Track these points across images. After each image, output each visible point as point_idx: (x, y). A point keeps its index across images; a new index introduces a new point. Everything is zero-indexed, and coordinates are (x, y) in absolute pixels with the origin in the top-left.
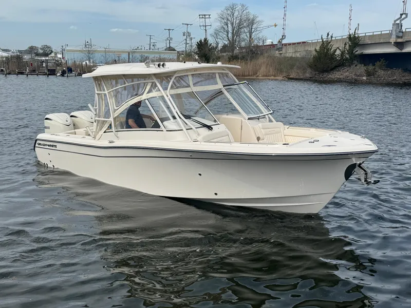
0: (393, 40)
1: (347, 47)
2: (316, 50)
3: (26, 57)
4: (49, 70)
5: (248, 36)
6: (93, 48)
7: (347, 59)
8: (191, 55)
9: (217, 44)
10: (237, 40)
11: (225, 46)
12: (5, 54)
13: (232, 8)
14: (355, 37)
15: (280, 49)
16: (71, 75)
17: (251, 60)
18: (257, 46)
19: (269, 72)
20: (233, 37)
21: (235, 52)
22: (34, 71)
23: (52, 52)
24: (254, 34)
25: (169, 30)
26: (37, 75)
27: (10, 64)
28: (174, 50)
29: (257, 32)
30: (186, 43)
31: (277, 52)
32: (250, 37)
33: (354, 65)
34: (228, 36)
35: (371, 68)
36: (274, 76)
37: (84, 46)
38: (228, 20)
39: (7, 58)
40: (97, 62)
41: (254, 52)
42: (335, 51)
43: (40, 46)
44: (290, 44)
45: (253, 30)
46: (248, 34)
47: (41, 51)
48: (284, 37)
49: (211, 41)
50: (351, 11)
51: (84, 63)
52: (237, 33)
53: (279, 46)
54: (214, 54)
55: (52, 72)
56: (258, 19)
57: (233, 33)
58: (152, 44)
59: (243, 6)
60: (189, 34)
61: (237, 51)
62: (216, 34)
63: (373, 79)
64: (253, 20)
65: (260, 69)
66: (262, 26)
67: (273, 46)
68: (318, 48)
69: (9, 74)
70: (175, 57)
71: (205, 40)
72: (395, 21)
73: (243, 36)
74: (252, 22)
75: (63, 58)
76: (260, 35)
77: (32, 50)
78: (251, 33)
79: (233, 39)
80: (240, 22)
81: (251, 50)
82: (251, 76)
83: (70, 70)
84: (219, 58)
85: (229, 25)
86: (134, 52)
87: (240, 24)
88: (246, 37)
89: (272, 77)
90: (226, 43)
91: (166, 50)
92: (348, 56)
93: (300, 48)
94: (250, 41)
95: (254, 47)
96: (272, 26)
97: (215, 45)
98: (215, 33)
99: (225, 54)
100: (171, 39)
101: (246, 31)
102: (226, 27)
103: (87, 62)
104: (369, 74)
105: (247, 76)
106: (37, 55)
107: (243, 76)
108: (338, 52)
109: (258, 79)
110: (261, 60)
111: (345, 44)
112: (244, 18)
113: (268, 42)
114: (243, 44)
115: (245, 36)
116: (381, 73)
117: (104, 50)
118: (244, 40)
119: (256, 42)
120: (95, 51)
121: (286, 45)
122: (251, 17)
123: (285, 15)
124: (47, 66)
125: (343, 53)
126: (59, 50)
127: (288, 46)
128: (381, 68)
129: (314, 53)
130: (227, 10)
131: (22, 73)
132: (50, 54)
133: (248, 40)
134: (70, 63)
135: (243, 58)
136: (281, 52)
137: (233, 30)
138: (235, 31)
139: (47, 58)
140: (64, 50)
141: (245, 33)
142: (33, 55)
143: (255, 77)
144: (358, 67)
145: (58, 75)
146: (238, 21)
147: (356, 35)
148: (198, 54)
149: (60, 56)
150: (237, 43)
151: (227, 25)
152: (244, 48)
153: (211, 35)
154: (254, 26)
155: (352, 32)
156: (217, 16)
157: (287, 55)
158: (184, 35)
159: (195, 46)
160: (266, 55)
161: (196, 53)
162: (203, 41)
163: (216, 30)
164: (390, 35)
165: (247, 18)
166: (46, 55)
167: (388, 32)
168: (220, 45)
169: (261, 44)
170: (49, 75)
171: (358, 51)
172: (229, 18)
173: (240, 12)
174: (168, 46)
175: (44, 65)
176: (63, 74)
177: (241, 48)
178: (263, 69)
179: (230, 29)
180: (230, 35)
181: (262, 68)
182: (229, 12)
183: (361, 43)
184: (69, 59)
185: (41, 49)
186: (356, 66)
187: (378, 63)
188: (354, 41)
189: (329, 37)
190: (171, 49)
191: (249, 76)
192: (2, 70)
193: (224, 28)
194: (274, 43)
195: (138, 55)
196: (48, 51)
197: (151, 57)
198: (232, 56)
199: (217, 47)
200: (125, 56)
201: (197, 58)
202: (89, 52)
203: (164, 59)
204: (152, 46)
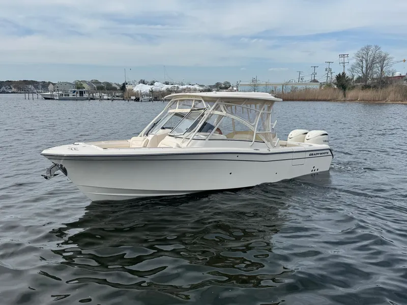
5: (380, 70)
6: (258, 82)
8: (331, 85)
9: (353, 76)
10: (370, 73)
11: (359, 79)
12: (201, 88)
13: (367, 49)
17: (381, 88)
18: (388, 78)
19: (397, 97)
20: (367, 71)
21: (368, 82)
23: (230, 86)
24: (385, 68)
25: (315, 67)
28: (317, 82)
29: (388, 66)
30: (328, 77)
31: (405, 82)
32: (382, 70)
34: (362, 70)
36: (402, 101)
37: (252, 81)
38: (363, 57)
41: (384, 82)
43: (223, 83)
45: (384, 65)
46: (380, 68)
47: (223, 86)
49: (348, 74)
52: (370, 67)
54: (350, 84)
56: (388, 57)
57: (367, 68)
58: (300, 78)
59: (376, 47)
60: (330, 70)
61: (369, 82)
62: (353, 69)
64: (385, 57)
65: (389, 95)
66: (392, 61)
67: (401, 77)
70: (318, 87)
71: (343, 73)
73: (375, 70)
74: (383, 59)
75: (237, 90)
76: (391, 69)
77: (217, 85)
78: (382, 67)
79: (366, 73)
80: (373, 59)
81: (382, 81)
82: (381, 101)
84: (354, 87)
85: (364, 62)
86: (287, 84)
87: (373, 61)
88: (378, 71)
89: (399, 102)
90: (361, 75)
91: (311, 82)
94: (381, 73)
95: (384, 78)
96: (401, 61)
97: (351, 77)
98: (352, 68)
99: (359, 84)
100: (316, 74)
101: (378, 65)
102: (361, 63)
105: (377, 101)
106: (221, 88)
107: (374, 101)
109: (387, 104)
110: (390, 88)
112: (377, 56)
113: (397, 74)
114: (375, 76)
115: (377, 69)
117: (265, 83)
118: (376, 73)
119: (386, 75)
120: (259, 85)
122: (383, 55)
130: (363, 50)
132: (229, 87)
133: (380, 73)
135: (375, 87)
137: (367, 65)
138: (368, 66)
139: (227, 90)
140: (238, 84)
141: (377, 67)
143: (384, 102)
146: (371, 59)
148: (337, 84)
149: (235, 89)
150: (370, 75)
151: (362, 61)
152: (376, 79)
153: (348, 70)
154: (385, 62)
156: (354, 56)
158: (326, 70)
159: (334, 79)
160: (395, 84)
161: (335, 84)
162: (341, 74)
163: (353, 66)
165: (380, 56)
166: (226, 88)
168: (355, 77)
169: (391, 76)
172: (364, 56)
173: (374, 52)
174: (313, 79)
177: (373, 79)
178: (392, 96)
179: (365, 65)
180: (364, 69)
181: (391, 94)
182: (364, 52)
184: (241, 90)
190: (315, 81)
191: (379, 101)
193: (359, 64)
194: (402, 75)
195: (290, 87)
196: (228, 86)
197: (300, 87)
198: (365, 86)
199: (352, 79)
200: (280, 87)
201: (335, 87)
202: (255, 85)
203: (309, 89)
204: (300, 80)
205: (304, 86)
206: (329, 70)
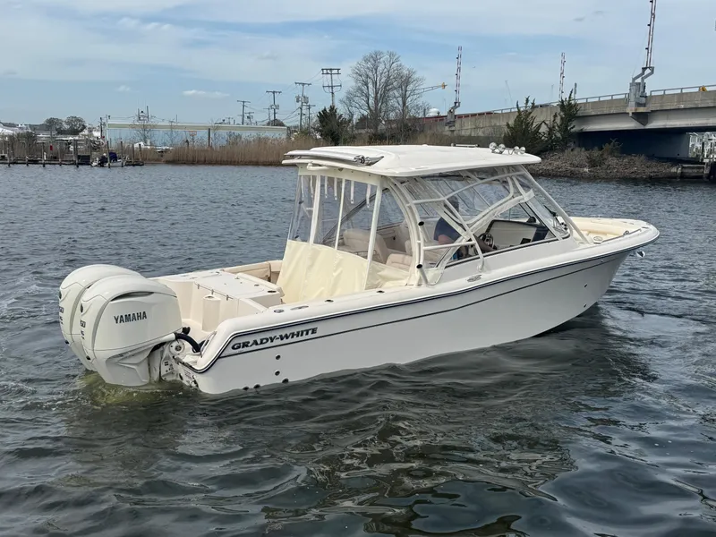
0: (631, 109)
1: (558, 120)
2: (508, 125)
3: (43, 136)
4: (79, 157)
5: (401, 103)
6: (152, 122)
7: (557, 140)
8: (309, 133)
9: (352, 115)
10: (384, 109)
11: (363, 119)
12: (8, 131)
13: (374, 59)
14: (570, 104)
15: (451, 124)
16: (115, 164)
18: (416, 119)
20: (376, 103)
21: (379, 128)
22: (55, 158)
23: (84, 127)
24: (409, 99)
25: (274, 92)
26: (60, 164)
27: (16, 147)
28: (282, 125)
29: (415, 97)
30: (302, 114)
31: (447, 128)
32: (404, 103)
33: (570, 150)
34: (368, 103)
35: (596, 153)
37: (137, 118)
38: (368, 77)
39: (11, 137)
40: (158, 143)
41: (410, 128)
42: (539, 126)
43: (64, 119)
44: (467, 116)
45: (408, 93)
46: (400, 99)
47: (66, 127)
48: (457, 104)
49: (341, 110)
50: (563, 63)
51: (136, 145)
52: (382, 97)
53: (450, 119)
54: (347, 131)
55: (84, 161)
56: (415, 76)
57: (376, 98)
58: (246, 116)
59: (391, 55)
60: (306, 99)
61: (382, 126)
62: (350, 99)
63: (600, 172)
64: (408, 78)
66: (422, 87)
67: (439, 118)
68: (511, 122)
69: (14, 163)
70: (284, 136)
71: (332, 108)
72: (634, 79)
73: (392, 102)
74: (405, 81)
75: (103, 137)
76: (420, 102)
77: (51, 124)
78: (404, 98)
79: (376, 108)
80: (387, 81)
81: (406, 126)
83: (114, 157)
84: (354, 137)
85: (370, 86)
86: (217, 128)
87: (387, 84)
88: (396, 105)
90: (366, 113)
91: (268, 124)
92: (559, 135)
93: (482, 122)
94: (403, 110)
95: (409, 119)
96: (438, 87)
97: (347, 117)
98: (348, 98)
99: (363, 131)
100: (277, 107)
101: (397, 94)
102: (364, 88)
103: (142, 143)
104: (593, 163)
106: (61, 132)
108: (543, 129)
111: (555, 116)
112: (393, 74)
113: (432, 112)
114: (392, 115)
115: (396, 102)
116: (612, 161)
117: (168, 124)
118: (394, 109)
119: (412, 113)
120: (154, 126)
121: (460, 117)
122: (405, 72)
123: (459, 69)
124: (76, 149)
125: (551, 130)
126: (96, 124)
127: (464, 119)
128: (611, 153)
129: (506, 130)
130: (366, 60)
131: (35, 162)
132: (82, 130)
133: (401, 108)
134: (113, 146)
135: (393, 137)
136: (453, 128)
137: (377, 93)
138: (379, 95)
139: (77, 138)
140: (104, 124)
141: (395, 97)
142: (54, 133)
144: (575, 152)
145: (94, 164)
146: (383, 80)
147: (573, 102)
148: (320, 131)
149: (97, 134)
150: (382, 114)
151: (366, 84)
152: (395, 121)
153: (341, 101)
154: (410, 88)
155: (566, 96)
156: (350, 72)
157: (463, 133)
158: (298, 101)
159: (315, 119)
160: (429, 132)
161: (317, 130)
162: (328, 111)
163: (349, 93)
164: (626, 101)
165: (399, 74)
166: (75, 132)
167: (624, 96)
168: (355, 117)
169: (421, 115)
170: (79, 164)
171: (576, 127)
172: (370, 74)
173: (388, 66)
174: (272, 118)
175: (72, 148)
176: (102, 164)
177: (389, 122)
179: (372, 94)
180: (371, 101)
182: (369, 65)
183: (580, 113)
184: (113, 138)
185: (68, 123)
186: (572, 150)
187: (607, 147)
188: (569, 110)
189: (530, 104)
190: (276, 123)
192: (3, 157)
193: (362, 91)
194: (442, 114)
195: (224, 133)
196: (78, 126)
197: (245, 135)
198: (374, 135)
199: (350, 120)
200: (203, 134)
201: (319, 137)
202: (144, 128)
203: (266, 139)
204: (246, 119)
205: (254, 133)
206: (303, 100)
